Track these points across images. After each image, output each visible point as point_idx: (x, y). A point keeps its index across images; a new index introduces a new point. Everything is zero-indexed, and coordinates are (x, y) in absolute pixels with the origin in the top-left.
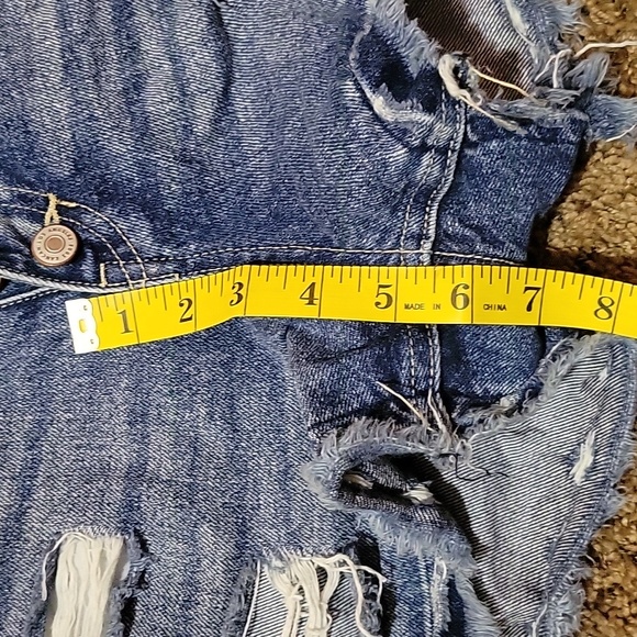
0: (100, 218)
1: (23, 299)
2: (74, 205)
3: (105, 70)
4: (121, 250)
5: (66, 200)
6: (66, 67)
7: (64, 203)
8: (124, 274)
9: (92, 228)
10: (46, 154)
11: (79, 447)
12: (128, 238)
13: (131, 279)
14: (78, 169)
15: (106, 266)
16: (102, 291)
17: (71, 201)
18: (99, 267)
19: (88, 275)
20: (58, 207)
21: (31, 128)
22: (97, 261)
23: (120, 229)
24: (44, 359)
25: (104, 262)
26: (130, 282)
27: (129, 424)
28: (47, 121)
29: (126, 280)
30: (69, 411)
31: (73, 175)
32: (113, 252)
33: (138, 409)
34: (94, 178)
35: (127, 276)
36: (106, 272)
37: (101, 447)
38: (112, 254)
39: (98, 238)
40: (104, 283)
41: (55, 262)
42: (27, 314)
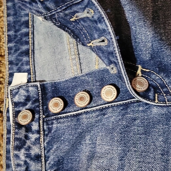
0: (158, 77)
1: (123, 103)
2: (148, 71)
3: (168, 21)
4: (165, 90)
5: (145, 69)
6: (153, 18)
7: (144, 70)
8: (165, 99)
9: (154, 80)
10: (141, 51)
11: (139, 162)
12: (168, 86)
13: (168, 101)
14: (152, 58)
15: (158, 95)
16: (156, 104)
17: (147, 69)
18: (155, 95)
19: (151, 97)
20: (142, 71)
21: (137, 41)
22: (155, 93)
23: (166, 82)
24: (127, 126)
25: (157, 93)
26: (167, 102)
27: (162, 155)
28: (143, 38)
29: (165, 101)
30: (135, 147)
31: (150, 60)
32: (161, 90)
33: (166, 149)
34: (157, 62)
35: (166, 100)
36: (158, 97)
37: (149, 163)
38: (161, 91)
39: (156, 84)
40: (157, 101)
41: (140, 90)
42: (124, 109)
